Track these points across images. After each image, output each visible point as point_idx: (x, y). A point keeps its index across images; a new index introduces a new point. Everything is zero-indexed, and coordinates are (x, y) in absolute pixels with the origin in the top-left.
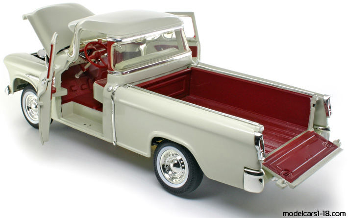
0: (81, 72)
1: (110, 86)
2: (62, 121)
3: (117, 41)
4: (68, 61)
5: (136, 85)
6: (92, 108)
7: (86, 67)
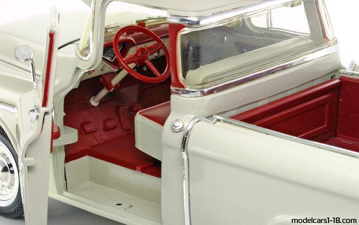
0: (104, 93)
1: (177, 120)
2: (67, 198)
3: (191, 24)
4: (78, 69)
5: (233, 117)
6: (134, 168)
7: (115, 81)
